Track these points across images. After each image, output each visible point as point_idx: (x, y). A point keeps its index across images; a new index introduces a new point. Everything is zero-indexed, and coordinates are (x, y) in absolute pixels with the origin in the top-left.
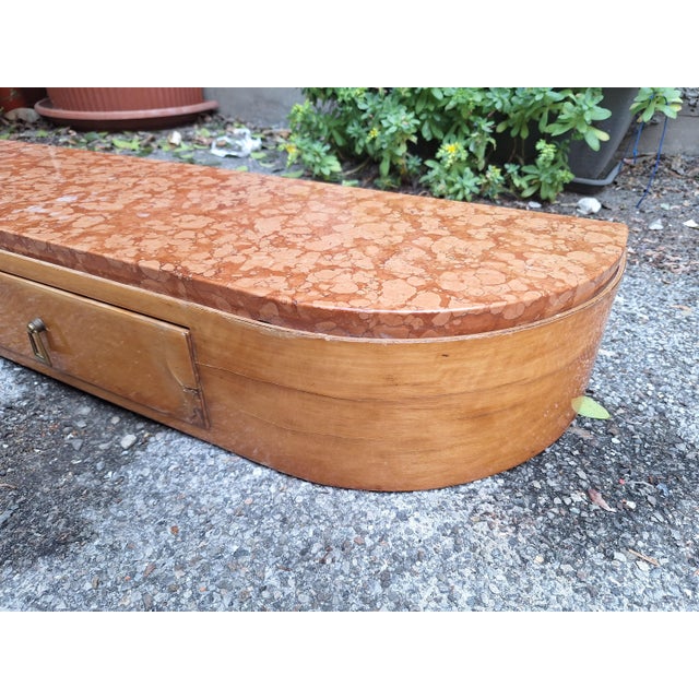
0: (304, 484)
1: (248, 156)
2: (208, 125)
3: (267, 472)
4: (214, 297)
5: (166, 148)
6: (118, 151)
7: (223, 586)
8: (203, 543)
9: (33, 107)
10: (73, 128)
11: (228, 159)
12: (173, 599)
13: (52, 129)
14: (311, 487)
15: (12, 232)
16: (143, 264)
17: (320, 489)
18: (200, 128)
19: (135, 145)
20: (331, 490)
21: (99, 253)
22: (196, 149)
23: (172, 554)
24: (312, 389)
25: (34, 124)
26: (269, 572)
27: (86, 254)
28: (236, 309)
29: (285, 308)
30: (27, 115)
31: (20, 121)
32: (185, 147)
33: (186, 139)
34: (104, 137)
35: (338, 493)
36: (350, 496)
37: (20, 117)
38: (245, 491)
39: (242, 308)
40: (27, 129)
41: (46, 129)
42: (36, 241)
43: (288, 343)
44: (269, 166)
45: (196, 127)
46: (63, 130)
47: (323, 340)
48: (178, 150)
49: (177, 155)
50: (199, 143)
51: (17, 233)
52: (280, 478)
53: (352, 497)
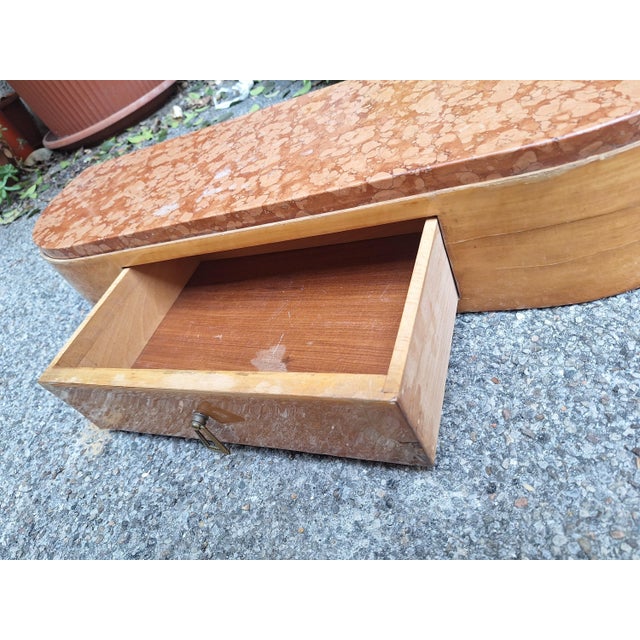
0: (572, 308)
1: (249, 96)
2: (189, 90)
3: (529, 314)
4: (458, 175)
5: (175, 124)
6: (139, 146)
7: (578, 400)
8: (529, 381)
9: (42, 146)
10: (85, 148)
11: (233, 107)
12: (548, 424)
13: (68, 157)
14: (580, 308)
15: (222, 213)
16: (371, 180)
17: (590, 306)
18: (186, 95)
19: (148, 135)
20: (599, 303)
21: (322, 191)
22: (199, 113)
23: (512, 397)
24: (584, 215)
25: (51, 160)
26: (608, 377)
27: (308, 198)
28: (484, 176)
29: (544, 150)
30: (42, 155)
31: (39, 163)
32: (190, 116)
33: (186, 108)
34: (116, 142)
35: (609, 302)
36: (622, 300)
37: (37, 160)
38: (525, 333)
39: (492, 172)
40: (49, 166)
41: (64, 159)
42: (251, 210)
43: (558, 180)
44: (275, 94)
45: (181, 96)
46: (78, 153)
47: (598, 161)
48: (186, 121)
49: (190, 125)
50: (198, 106)
51: (228, 212)
52: (544, 312)
53: (624, 301)
